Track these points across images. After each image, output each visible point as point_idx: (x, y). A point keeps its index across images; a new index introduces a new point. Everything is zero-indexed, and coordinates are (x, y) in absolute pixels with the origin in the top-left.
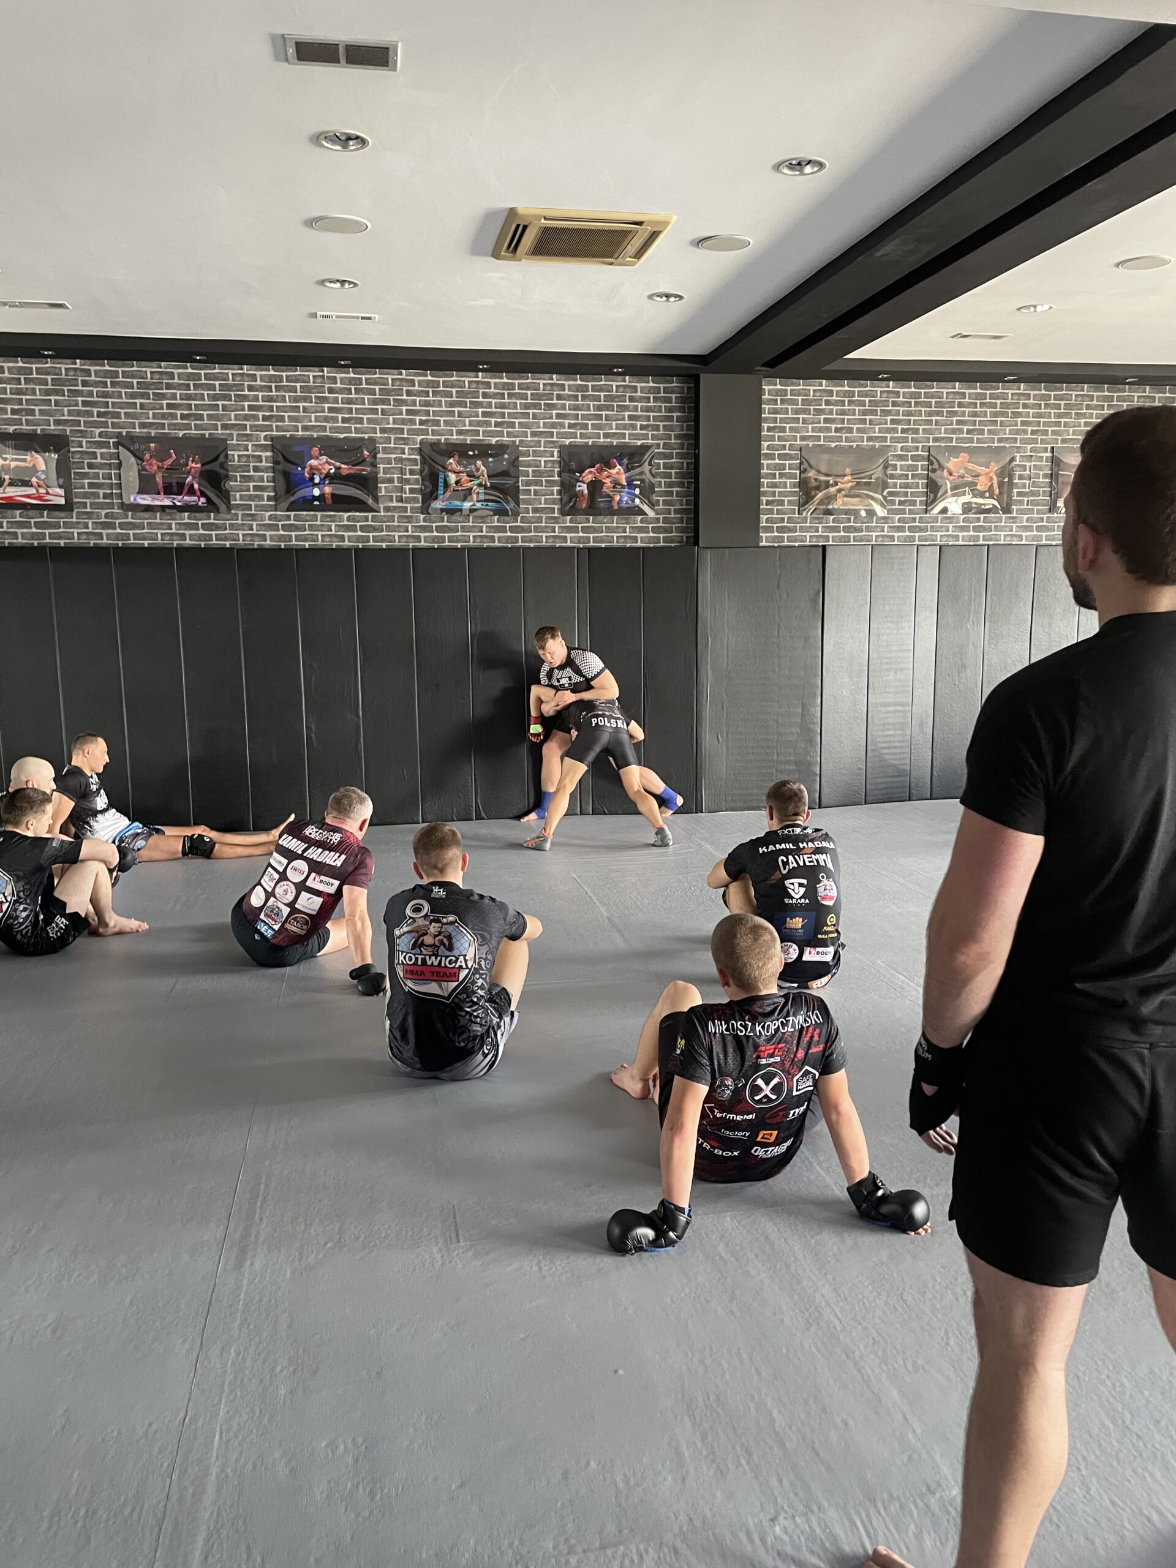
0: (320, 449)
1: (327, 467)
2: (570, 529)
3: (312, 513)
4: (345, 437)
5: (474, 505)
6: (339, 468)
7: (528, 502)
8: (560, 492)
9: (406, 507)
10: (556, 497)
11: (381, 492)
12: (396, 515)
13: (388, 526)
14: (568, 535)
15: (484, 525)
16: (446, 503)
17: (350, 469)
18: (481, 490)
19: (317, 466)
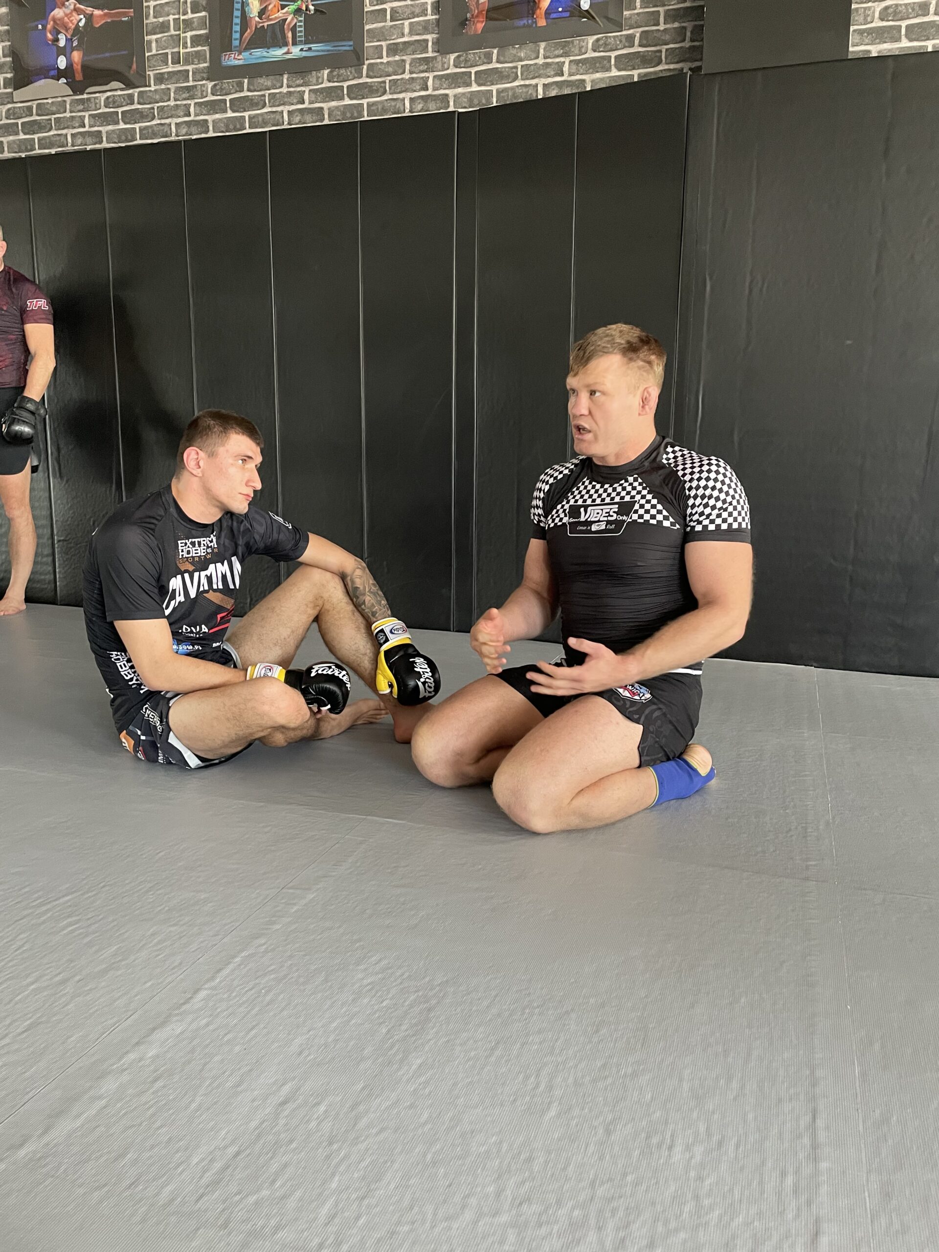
5: (288, 53)
6: (91, 15)
7: (379, 35)
9: (188, 71)
10: (431, 17)
11: (150, 50)
12: (172, 87)
13: (161, 109)
14: (450, 92)
15: (307, 89)
16: (246, 54)
17: (105, 15)
18: (301, 21)
19: (61, 19)
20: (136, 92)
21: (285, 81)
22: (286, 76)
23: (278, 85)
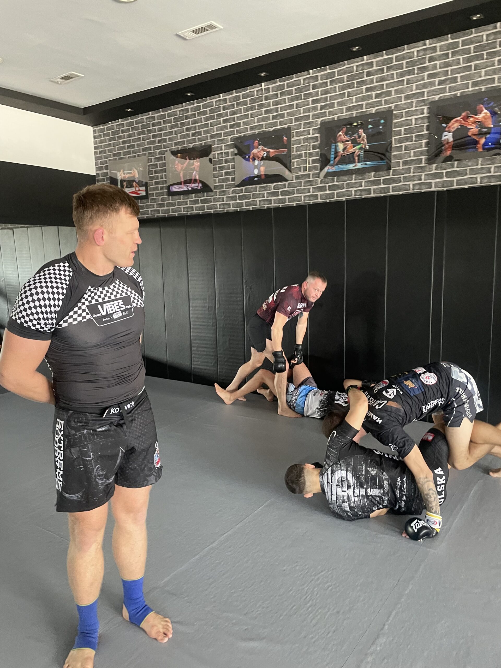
0: (259, 141)
1: (262, 153)
2: (435, 176)
3: (254, 186)
4: (274, 130)
5: (355, 166)
6: (269, 152)
7: (399, 157)
8: (427, 144)
9: (310, 174)
10: (424, 149)
11: (294, 166)
12: (303, 181)
13: (297, 190)
14: (433, 181)
15: (363, 181)
16: (336, 167)
17: (275, 151)
18: (362, 152)
19: (257, 153)
20: (287, 183)
21: (354, 177)
22: (354, 176)
23: (350, 179)
